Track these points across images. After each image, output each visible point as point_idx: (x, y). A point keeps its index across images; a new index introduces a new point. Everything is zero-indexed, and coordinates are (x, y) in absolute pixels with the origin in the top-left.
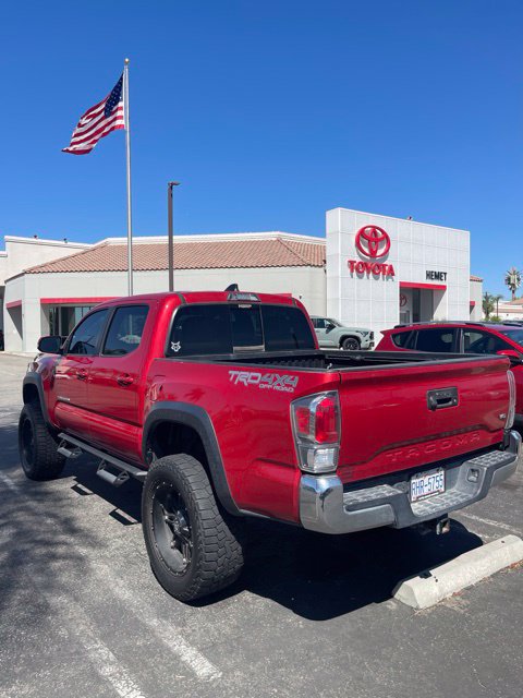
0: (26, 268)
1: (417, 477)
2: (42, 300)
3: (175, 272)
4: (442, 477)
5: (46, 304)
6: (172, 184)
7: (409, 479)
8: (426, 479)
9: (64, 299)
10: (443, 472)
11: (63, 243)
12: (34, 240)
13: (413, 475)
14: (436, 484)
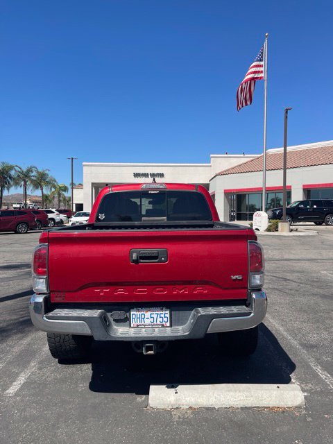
0: (217, 172)
1: (138, 311)
2: (225, 191)
3: (287, 171)
4: (168, 316)
5: (228, 193)
6: (287, 110)
7: (129, 311)
8: (148, 314)
9: (237, 190)
10: (168, 312)
11: (242, 155)
12: (226, 155)
13: (133, 308)
14: (159, 319)
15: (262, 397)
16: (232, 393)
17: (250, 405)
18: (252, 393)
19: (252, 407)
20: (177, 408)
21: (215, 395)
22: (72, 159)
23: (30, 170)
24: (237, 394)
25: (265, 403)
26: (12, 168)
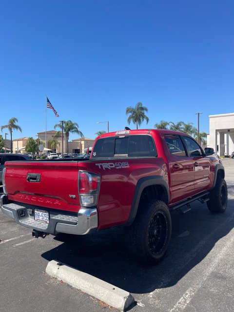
1: (37, 211)
10: (48, 214)
14: (45, 218)
15: (99, 291)
16: (84, 281)
17: (89, 294)
18: (95, 285)
19: (90, 295)
20: (56, 278)
21: (75, 278)
22: (199, 114)
23: (179, 124)
24: (86, 283)
25: (98, 296)
26: (166, 124)
